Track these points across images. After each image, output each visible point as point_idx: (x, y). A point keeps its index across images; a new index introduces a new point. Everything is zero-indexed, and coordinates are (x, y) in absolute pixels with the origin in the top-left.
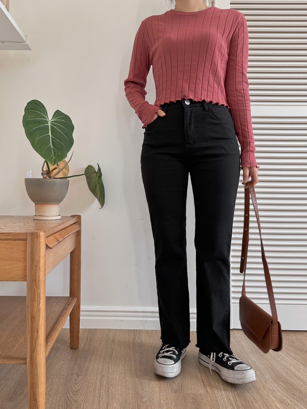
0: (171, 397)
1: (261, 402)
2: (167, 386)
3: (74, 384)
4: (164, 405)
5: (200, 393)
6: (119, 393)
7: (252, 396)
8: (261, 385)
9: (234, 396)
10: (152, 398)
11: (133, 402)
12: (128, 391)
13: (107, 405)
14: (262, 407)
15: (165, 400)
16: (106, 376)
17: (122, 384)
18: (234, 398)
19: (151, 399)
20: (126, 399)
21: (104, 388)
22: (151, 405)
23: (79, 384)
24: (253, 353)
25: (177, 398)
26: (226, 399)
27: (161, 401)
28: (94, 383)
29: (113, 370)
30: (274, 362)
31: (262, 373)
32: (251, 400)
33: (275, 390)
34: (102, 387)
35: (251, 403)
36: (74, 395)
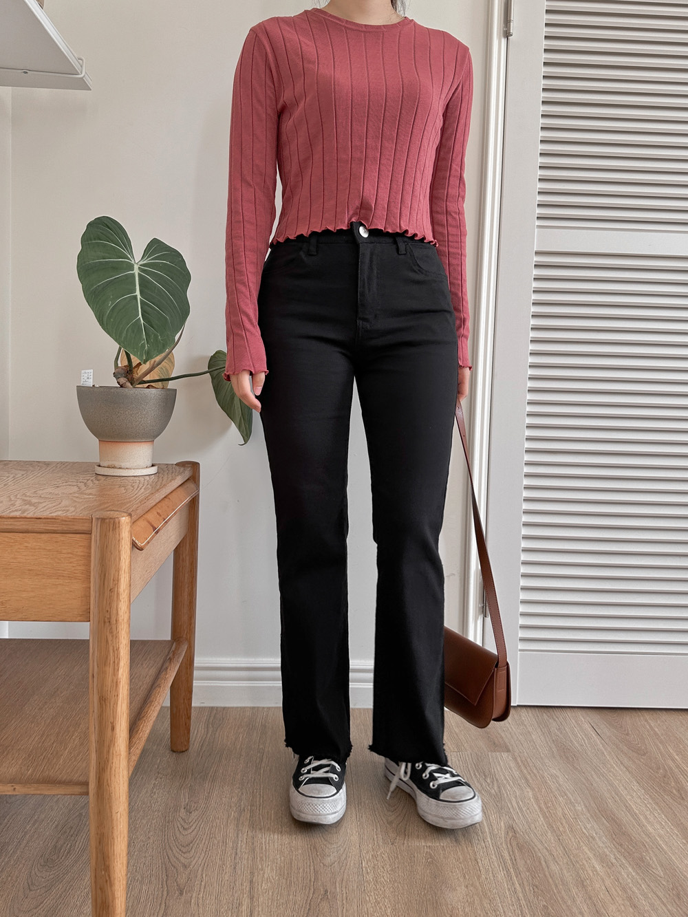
0: (383, 854)
1: (565, 861)
2: (375, 830)
3: (181, 830)
4: (369, 871)
5: (442, 844)
6: (276, 846)
7: (546, 849)
8: (567, 826)
9: (510, 850)
10: (344, 856)
11: (305, 865)
12: (294, 842)
13: (252, 873)
14: (565, 871)
15: (370, 861)
18: (511, 853)
19: (343, 858)
20: (291, 860)
21: (245, 837)
22: (342, 871)
23: (192, 829)
24: (554, 757)
25: (396, 855)
26: (494, 857)
27: (363, 862)
28: (222, 826)
29: (263, 798)
30: (595, 776)
31: (570, 800)
32: (544, 858)
33: (594, 834)
34: (240, 835)
35: (544, 863)
36: (182, 852)
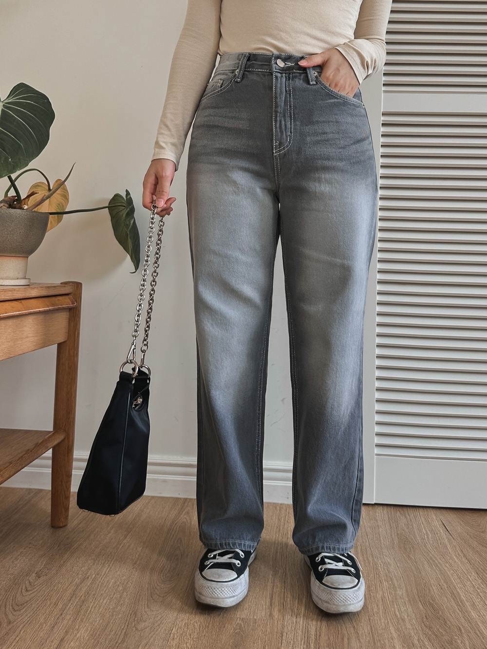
0: (197, 623)
1: (368, 639)
3: (24, 591)
4: (176, 637)
5: (255, 618)
7: (354, 627)
10: (159, 622)
11: (119, 628)
13: (67, 632)
16: (92, 579)
17: (114, 594)
18: (318, 629)
21: (77, 600)
22: (151, 635)
23: (33, 591)
27: (174, 629)
31: (394, 585)
32: (348, 634)
36: (14, 610)
